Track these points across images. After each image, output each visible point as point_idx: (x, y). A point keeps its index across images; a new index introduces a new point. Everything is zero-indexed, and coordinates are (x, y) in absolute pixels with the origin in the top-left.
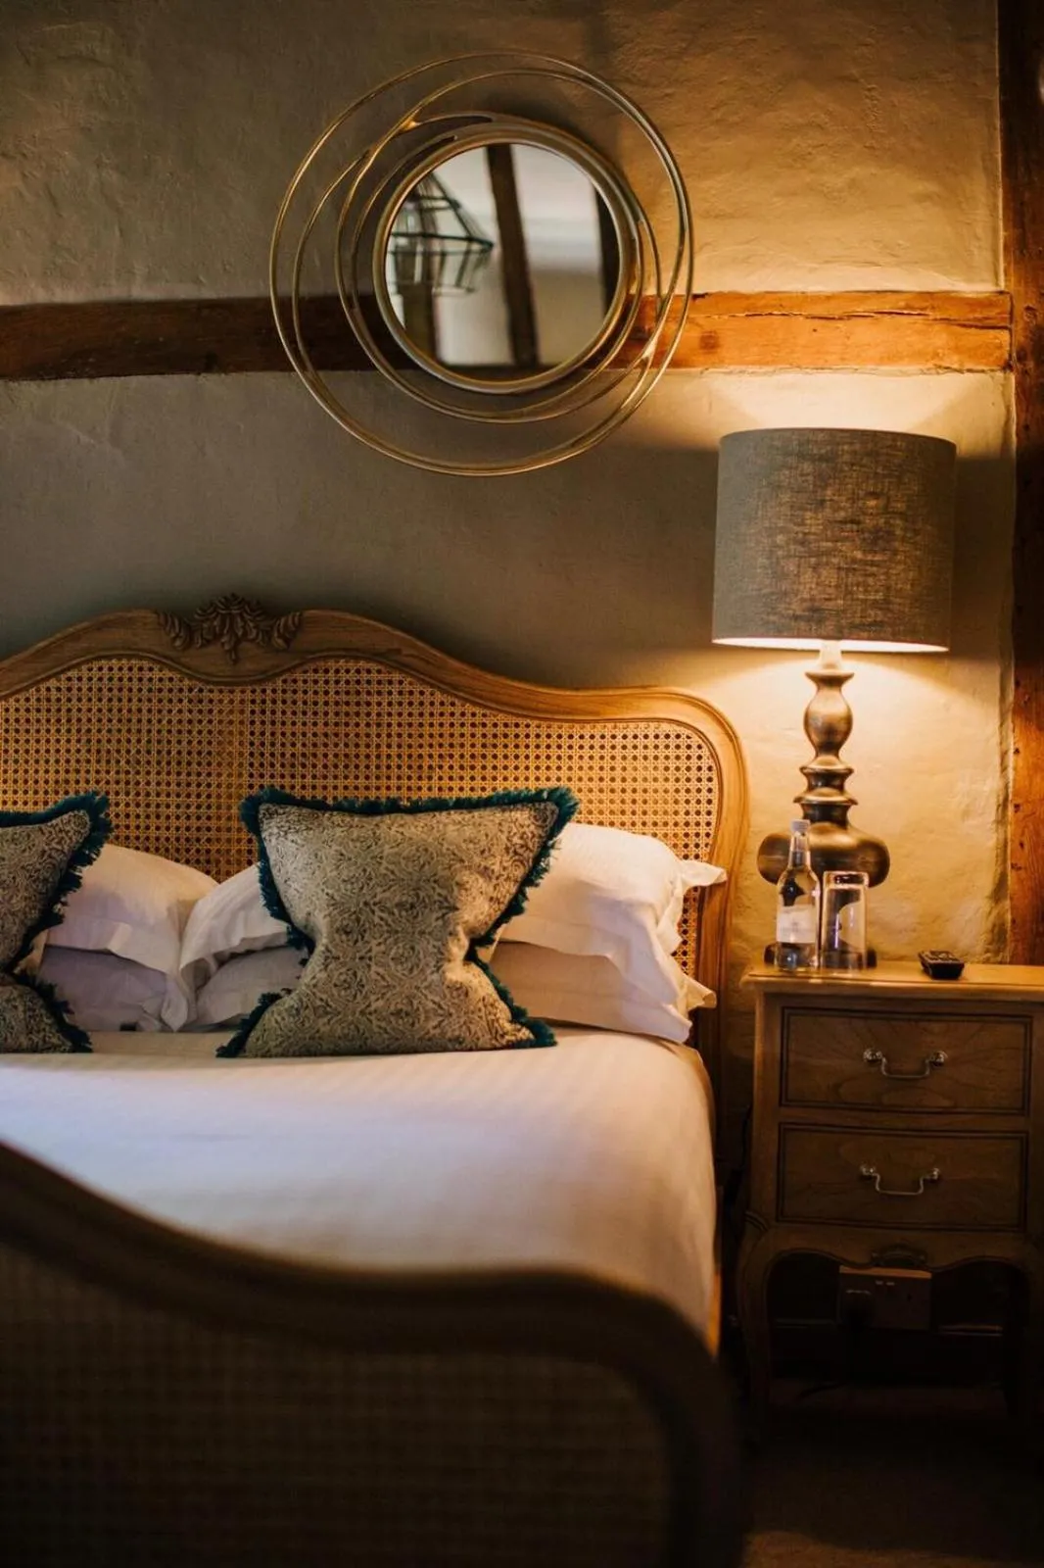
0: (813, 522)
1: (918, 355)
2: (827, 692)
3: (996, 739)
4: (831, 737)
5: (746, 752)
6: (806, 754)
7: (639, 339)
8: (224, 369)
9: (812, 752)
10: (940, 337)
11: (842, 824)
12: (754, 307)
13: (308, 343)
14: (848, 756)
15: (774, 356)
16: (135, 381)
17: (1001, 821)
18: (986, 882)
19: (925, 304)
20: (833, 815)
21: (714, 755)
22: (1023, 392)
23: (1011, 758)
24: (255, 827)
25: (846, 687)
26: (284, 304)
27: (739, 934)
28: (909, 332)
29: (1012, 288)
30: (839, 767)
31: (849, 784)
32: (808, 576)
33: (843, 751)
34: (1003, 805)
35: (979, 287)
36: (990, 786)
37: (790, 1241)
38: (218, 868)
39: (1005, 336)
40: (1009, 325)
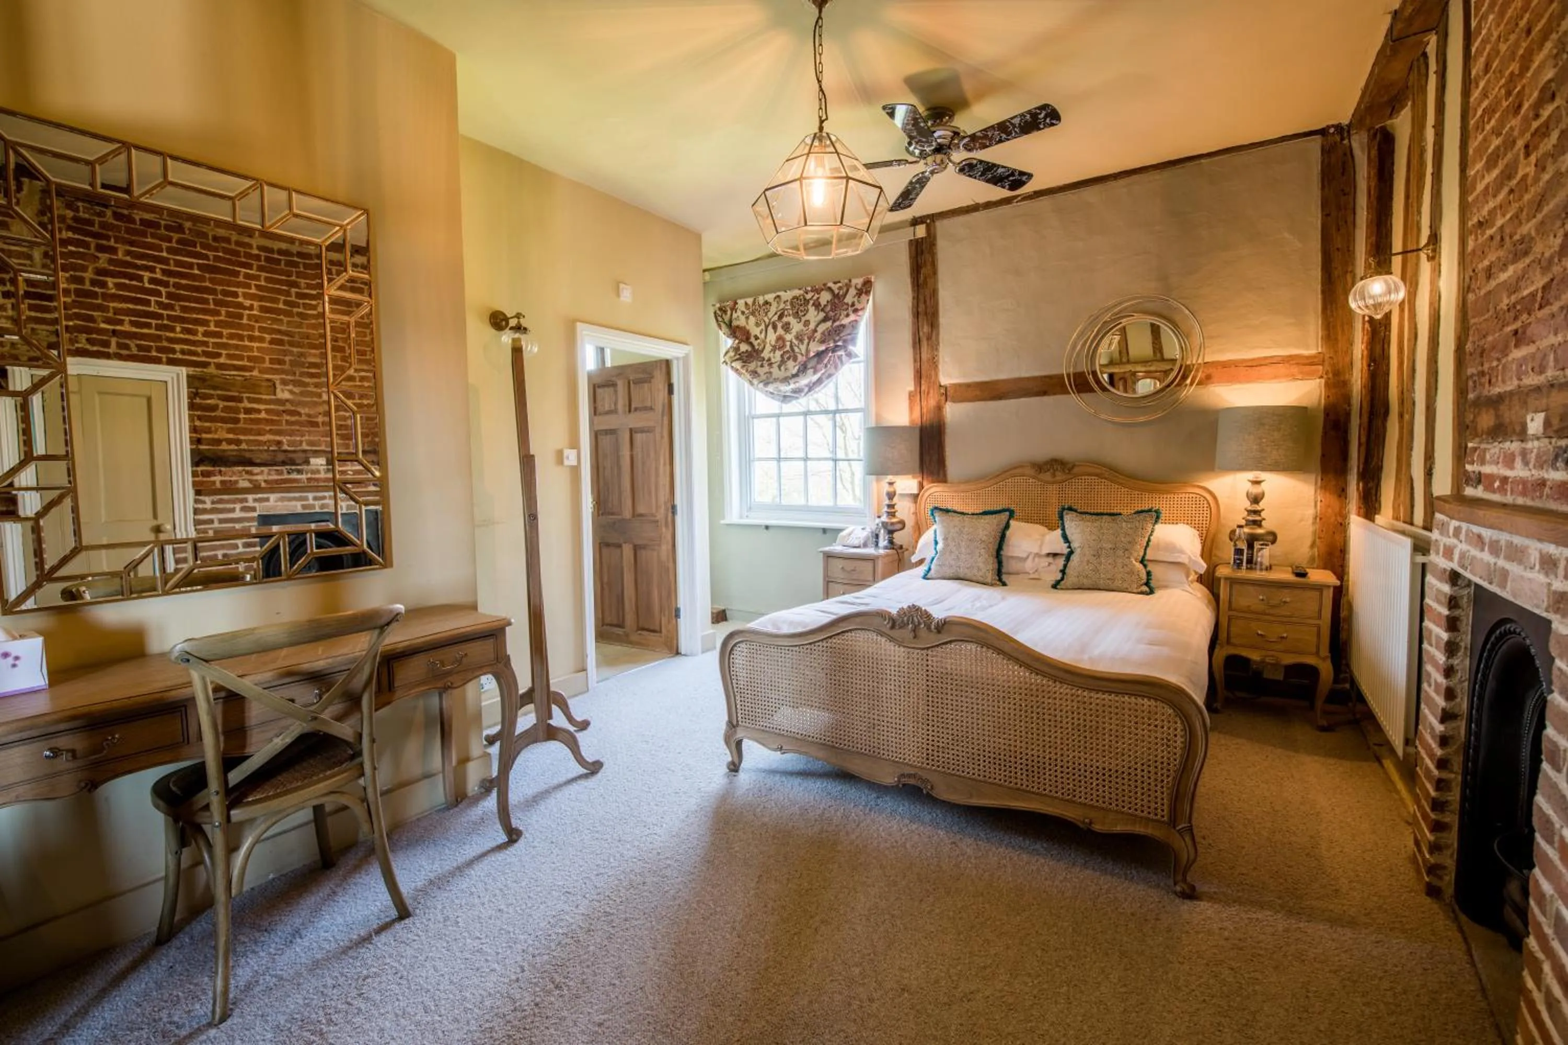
0: (1276, 435)
1: (1287, 376)
2: (1256, 486)
3: (1313, 497)
4: (1256, 499)
5: (1220, 502)
6: (1247, 504)
7: (1184, 378)
8: (1049, 395)
9: (1249, 503)
10: (1295, 370)
11: (1260, 526)
12: (1225, 365)
13: (1076, 386)
14: (1262, 505)
15: (1233, 379)
16: (1023, 399)
17: (1314, 523)
18: (1308, 542)
19: (1289, 360)
20: (1257, 523)
21: (1208, 503)
22: (1327, 385)
23: (1319, 504)
24: (1061, 518)
25: (1263, 484)
26: (1068, 375)
27: (1215, 556)
28: (1282, 369)
29: (1324, 350)
30: (1259, 508)
31: (1263, 514)
32: (1275, 452)
33: (1261, 504)
34: (1315, 518)
35: (1312, 352)
36: (1310, 512)
37: (1232, 651)
38: (1051, 528)
39: (1321, 367)
40: (1322, 363)
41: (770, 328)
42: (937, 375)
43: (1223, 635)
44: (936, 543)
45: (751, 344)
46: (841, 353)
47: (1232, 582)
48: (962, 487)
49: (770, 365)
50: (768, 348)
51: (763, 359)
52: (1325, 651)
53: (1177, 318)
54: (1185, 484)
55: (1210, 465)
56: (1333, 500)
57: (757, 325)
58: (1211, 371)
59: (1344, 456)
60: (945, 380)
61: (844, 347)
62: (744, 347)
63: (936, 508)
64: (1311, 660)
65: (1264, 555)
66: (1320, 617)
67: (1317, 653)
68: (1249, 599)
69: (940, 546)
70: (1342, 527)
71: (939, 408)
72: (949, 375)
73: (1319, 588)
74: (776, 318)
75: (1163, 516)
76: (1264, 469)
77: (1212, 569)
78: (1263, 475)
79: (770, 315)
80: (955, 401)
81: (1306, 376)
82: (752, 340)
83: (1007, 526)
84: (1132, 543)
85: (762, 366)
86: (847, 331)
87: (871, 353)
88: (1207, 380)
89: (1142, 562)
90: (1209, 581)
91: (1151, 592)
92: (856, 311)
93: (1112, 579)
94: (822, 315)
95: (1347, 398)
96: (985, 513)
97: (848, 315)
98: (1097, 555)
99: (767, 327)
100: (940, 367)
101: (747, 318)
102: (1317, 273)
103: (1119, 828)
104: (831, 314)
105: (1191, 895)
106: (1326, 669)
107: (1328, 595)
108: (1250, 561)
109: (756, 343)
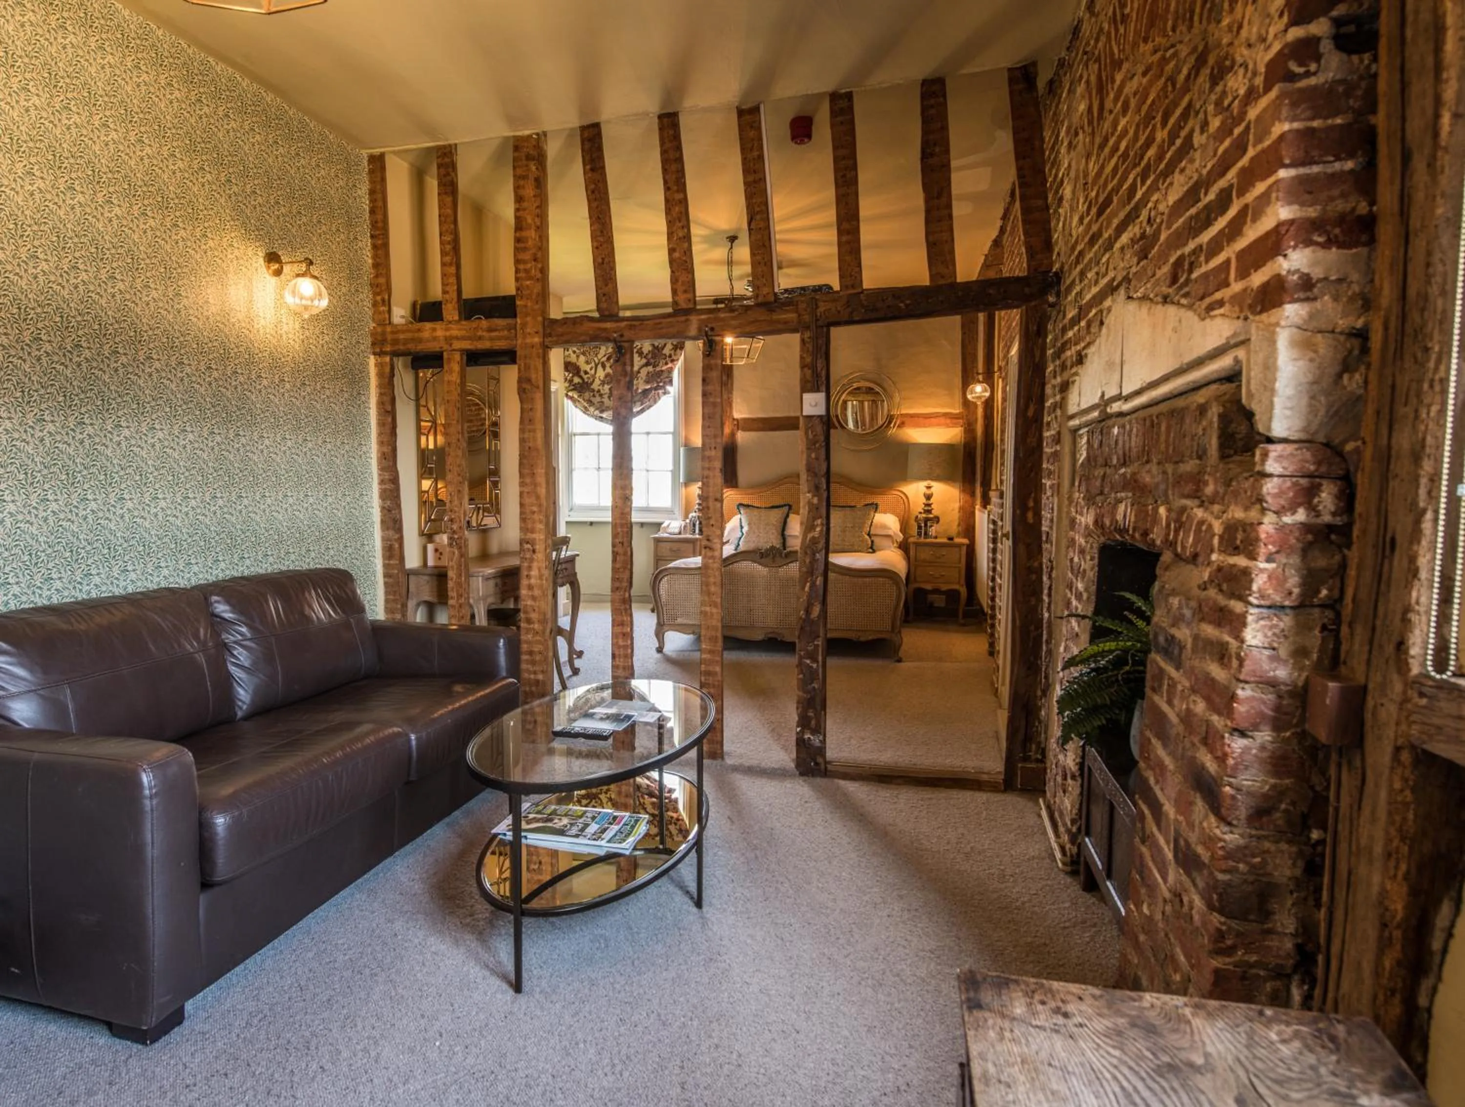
0: (938, 460)
1: (944, 425)
2: (929, 489)
3: (958, 496)
4: (928, 497)
6: (924, 501)
7: (890, 422)
10: (948, 421)
11: (931, 513)
12: (912, 416)
14: (932, 501)
15: (916, 425)
18: (956, 523)
19: (945, 415)
20: (929, 512)
21: (903, 500)
22: (965, 431)
23: (960, 500)
25: (932, 488)
27: (907, 530)
28: (942, 420)
29: (963, 411)
30: (930, 502)
31: (932, 505)
32: (937, 470)
34: (959, 508)
35: (957, 411)
36: (957, 505)
37: (916, 585)
39: (961, 421)
40: (962, 418)
41: (600, 366)
42: (731, 412)
43: (912, 577)
44: (742, 527)
45: (581, 377)
46: (660, 391)
47: (917, 544)
48: (750, 491)
49: (601, 395)
50: (597, 382)
51: (593, 391)
52: (963, 581)
53: (885, 385)
54: (891, 488)
55: (904, 477)
56: (968, 498)
57: (587, 363)
58: (904, 419)
59: (974, 473)
60: (737, 415)
61: (663, 387)
62: (577, 380)
63: (741, 505)
64: (956, 587)
65: (933, 531)
66: (960, 562)
67: (959, 583)
68: (925, 554)
69: (745, 529)
70: (973, 514)
71: (733, 435)
72: (740, 412)
73: (959, 546)
74: (604, 359)
75: (880, 508)
76: (932, 480)
77: (906, 539)
78: (933, 484)
79: (600, 356)
80: (744, 430)
81: (954, 425)
82: (582, 374)
83: (787, 516)
84: (864, 523)
85: (594, 396)
86: (665, 375)
87: (682, 392)
88: (902, 425)
89: (869, 535)
90: (904, 546)
91: (874, 551)
92: (672, 361)
93: (852, 545)
94: (644, 361)
95: (974, 439)
96: (773, 507)
97: (666, 364)
98: (844, 531)
99: (596, 366)
100: (734, 405)
101: (578, 357)
102: (959, 366)
103: (870, 638)
104: (652, 361)
105: (900, 661)
106: (963, 591)
107: (964, 549)
108: (926, 534)
109: (585, 377)
